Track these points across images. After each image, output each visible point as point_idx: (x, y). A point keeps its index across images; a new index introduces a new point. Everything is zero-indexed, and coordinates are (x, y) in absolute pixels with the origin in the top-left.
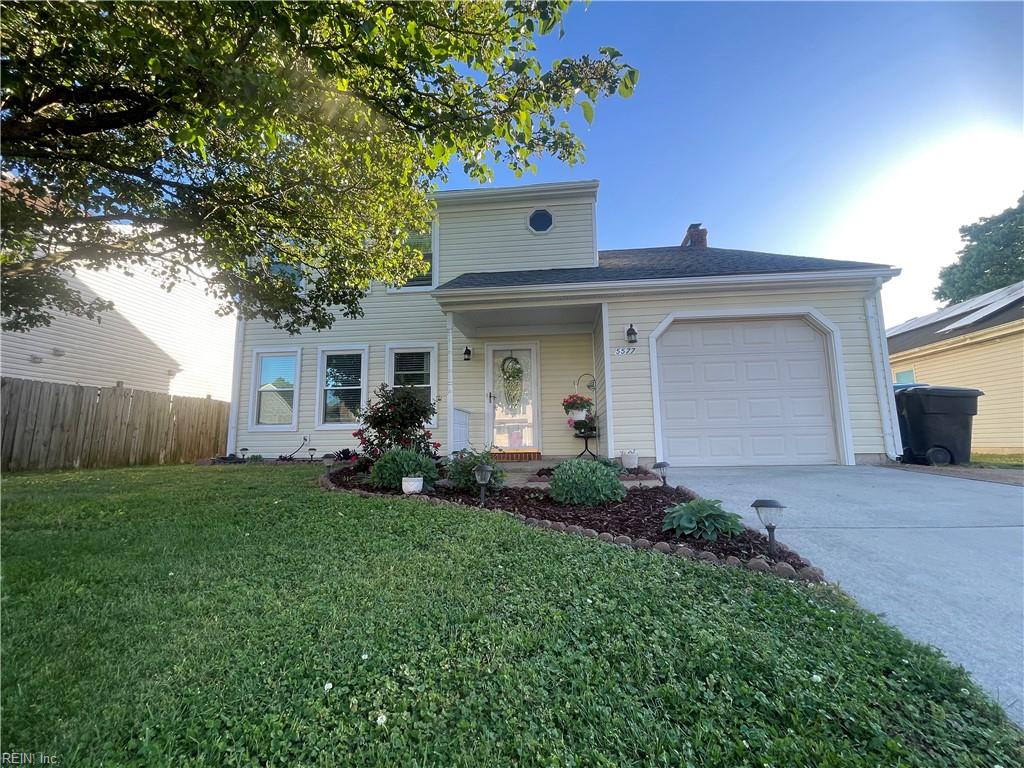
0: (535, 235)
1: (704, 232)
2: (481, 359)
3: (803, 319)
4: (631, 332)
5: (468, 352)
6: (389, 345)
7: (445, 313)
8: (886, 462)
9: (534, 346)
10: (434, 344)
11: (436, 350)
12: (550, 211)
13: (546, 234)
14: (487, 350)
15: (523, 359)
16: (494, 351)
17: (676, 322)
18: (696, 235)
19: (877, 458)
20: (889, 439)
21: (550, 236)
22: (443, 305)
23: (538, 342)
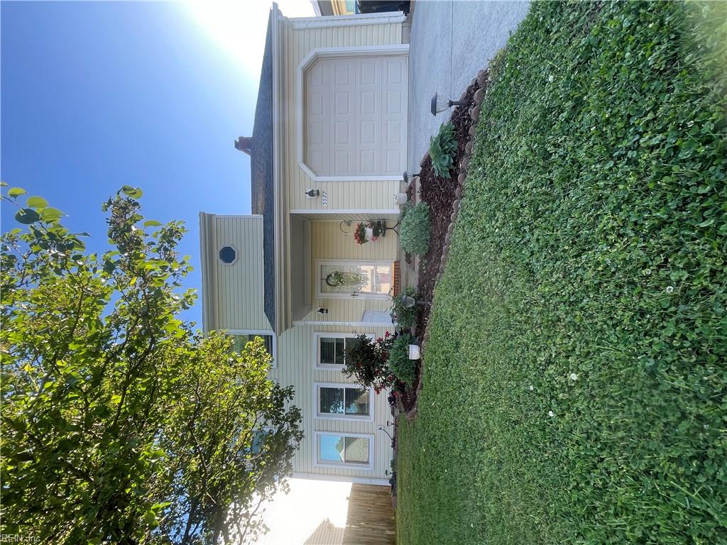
0: (238, 258)
1: (241, 139)
2: (327, 301)
3: (306, 72)
4: (311, 194)
5: (322, 311)
6: (314, 367)
7: (292, 326)
8: (408, 23)
9: (319, 263)
10: (315, 335)
11: (319, 333)
12: (221, 248)
13: (238, 251)
14: (320, 296)
15: (327, 271)
16: (321, 292)
17: (305, 162)
18: (242, 144)
19: (405, 29)
20: (392, 20)
21: (239, 248)
22: (286, 327)
23: (316, 260)
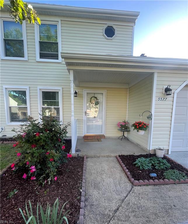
5: (76, 93)
6: (39, 87)
7: (69, 70)
9: (104, 92)
12: (114, 27)
13: (112, 39)
16: (87, 93)
23: (106, 90)
